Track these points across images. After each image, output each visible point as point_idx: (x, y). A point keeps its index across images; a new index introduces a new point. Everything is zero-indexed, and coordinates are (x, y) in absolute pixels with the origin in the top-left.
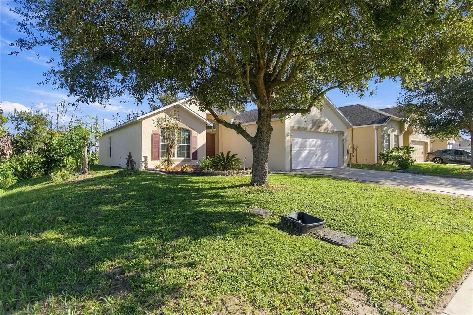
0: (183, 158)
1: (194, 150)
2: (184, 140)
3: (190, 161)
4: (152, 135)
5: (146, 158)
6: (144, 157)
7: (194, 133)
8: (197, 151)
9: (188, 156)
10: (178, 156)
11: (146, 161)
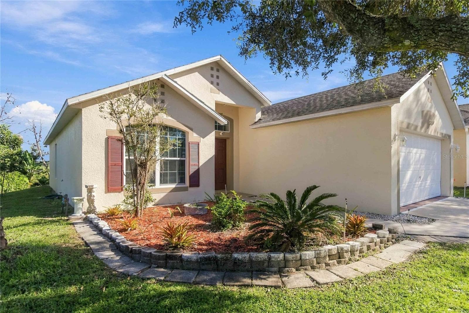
0: (173, 186)
1: (193, 169)
2: (174, 150)
3: (186, 189)
4: (107, 140)
5: (90, 190)
6: (86, 187)
7: (192, 137)
8: (198, 170)
9: (182, 180)
10: (161, 182)
11: (91, 196)
